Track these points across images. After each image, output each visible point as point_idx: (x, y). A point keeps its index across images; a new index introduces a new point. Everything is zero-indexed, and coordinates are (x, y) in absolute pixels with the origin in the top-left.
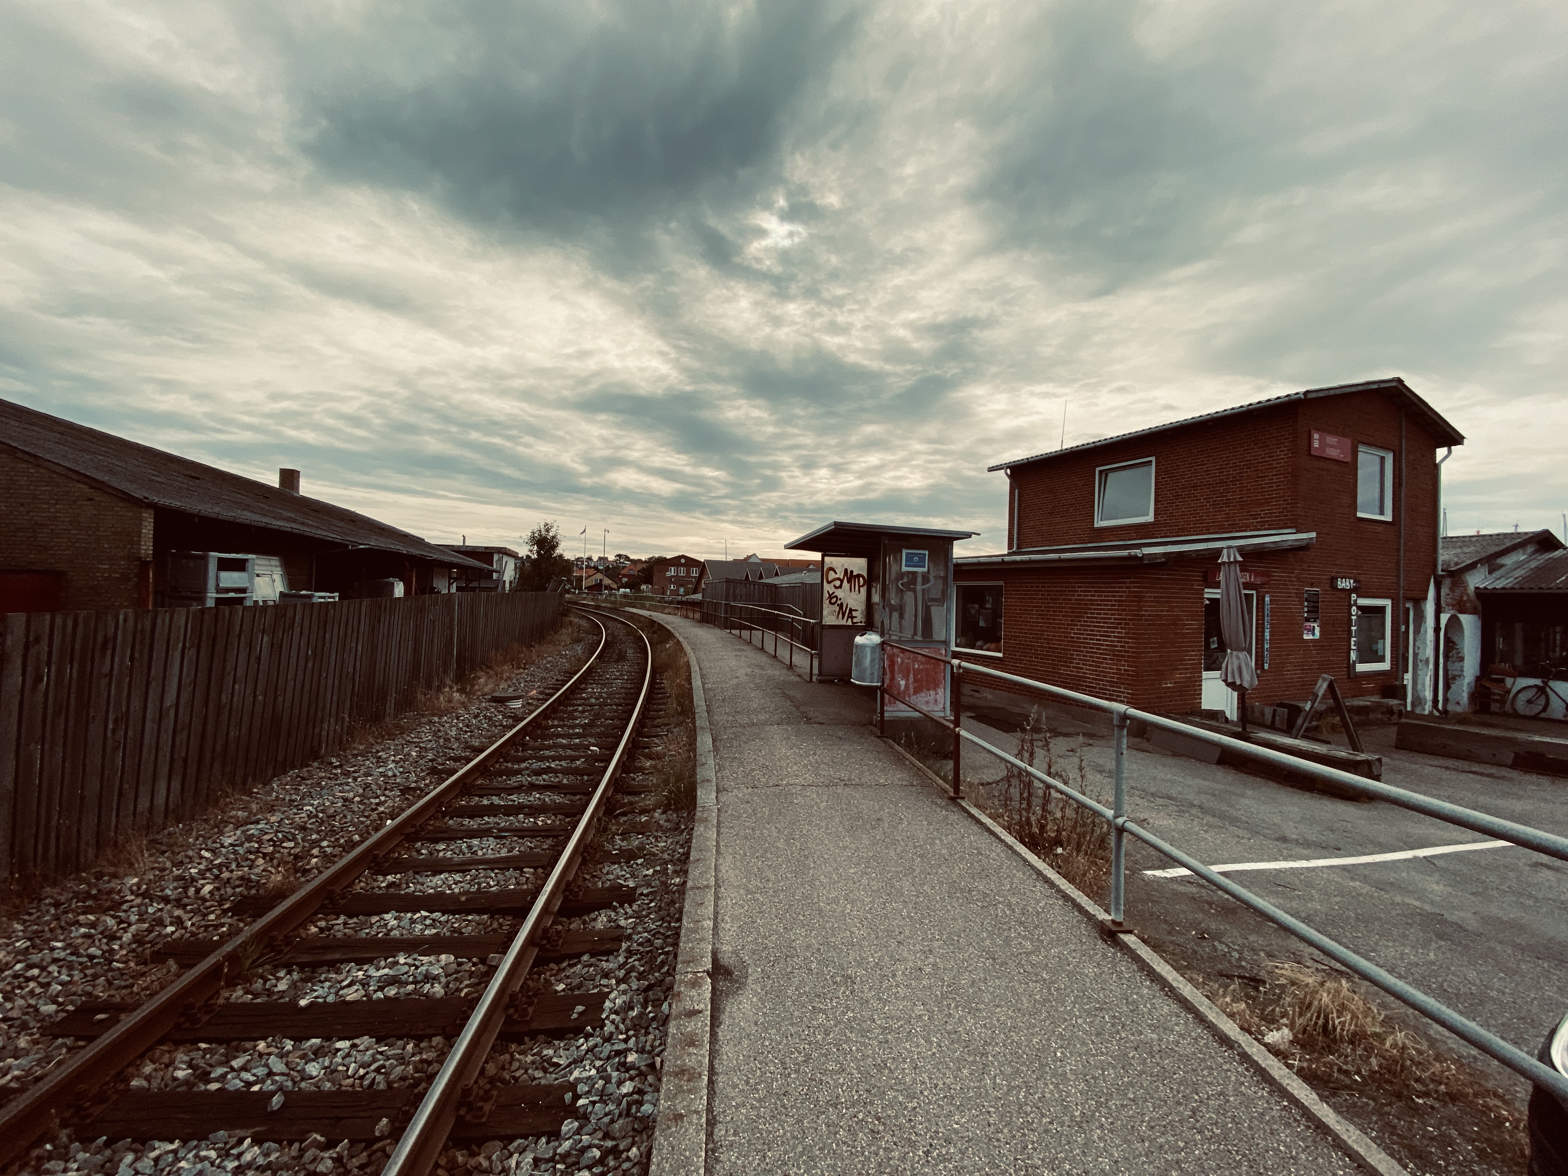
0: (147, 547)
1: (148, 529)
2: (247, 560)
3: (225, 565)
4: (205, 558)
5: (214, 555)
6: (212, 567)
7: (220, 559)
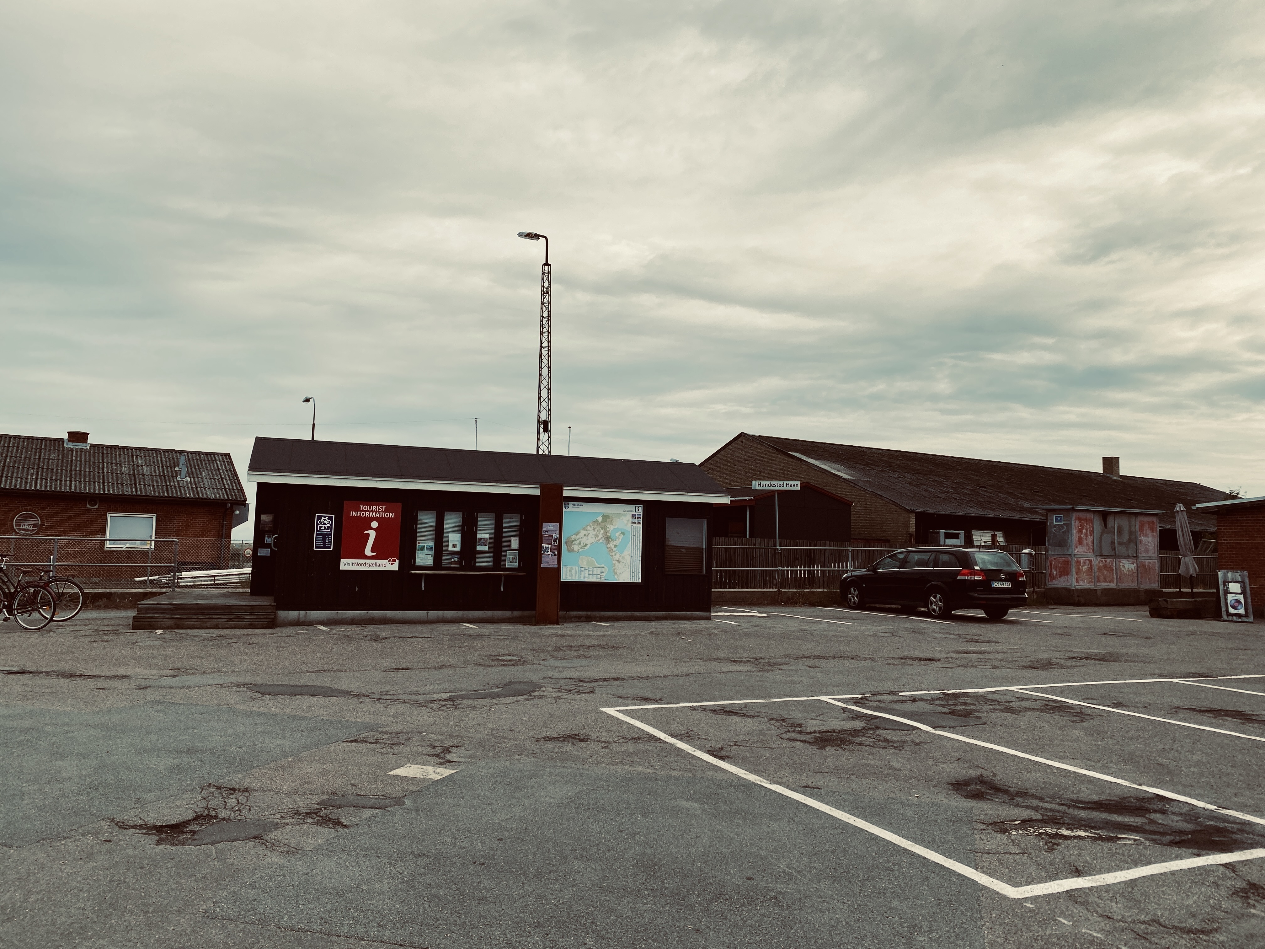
0: (912, 529)
1: (913, 521)
2: (959, 533)
3: (948, 536)
4: (939, 533)
5: (943, 532)
6: (942, 536)
7: (945, 533)
